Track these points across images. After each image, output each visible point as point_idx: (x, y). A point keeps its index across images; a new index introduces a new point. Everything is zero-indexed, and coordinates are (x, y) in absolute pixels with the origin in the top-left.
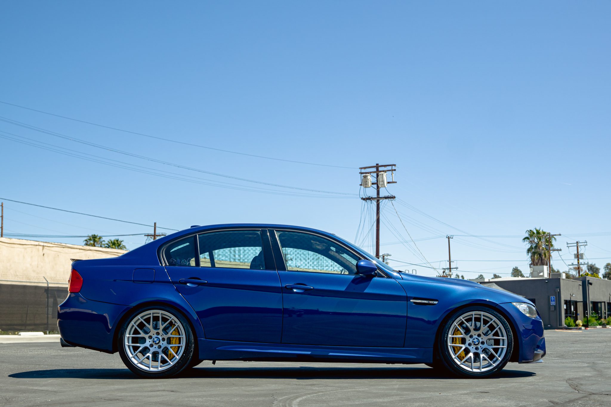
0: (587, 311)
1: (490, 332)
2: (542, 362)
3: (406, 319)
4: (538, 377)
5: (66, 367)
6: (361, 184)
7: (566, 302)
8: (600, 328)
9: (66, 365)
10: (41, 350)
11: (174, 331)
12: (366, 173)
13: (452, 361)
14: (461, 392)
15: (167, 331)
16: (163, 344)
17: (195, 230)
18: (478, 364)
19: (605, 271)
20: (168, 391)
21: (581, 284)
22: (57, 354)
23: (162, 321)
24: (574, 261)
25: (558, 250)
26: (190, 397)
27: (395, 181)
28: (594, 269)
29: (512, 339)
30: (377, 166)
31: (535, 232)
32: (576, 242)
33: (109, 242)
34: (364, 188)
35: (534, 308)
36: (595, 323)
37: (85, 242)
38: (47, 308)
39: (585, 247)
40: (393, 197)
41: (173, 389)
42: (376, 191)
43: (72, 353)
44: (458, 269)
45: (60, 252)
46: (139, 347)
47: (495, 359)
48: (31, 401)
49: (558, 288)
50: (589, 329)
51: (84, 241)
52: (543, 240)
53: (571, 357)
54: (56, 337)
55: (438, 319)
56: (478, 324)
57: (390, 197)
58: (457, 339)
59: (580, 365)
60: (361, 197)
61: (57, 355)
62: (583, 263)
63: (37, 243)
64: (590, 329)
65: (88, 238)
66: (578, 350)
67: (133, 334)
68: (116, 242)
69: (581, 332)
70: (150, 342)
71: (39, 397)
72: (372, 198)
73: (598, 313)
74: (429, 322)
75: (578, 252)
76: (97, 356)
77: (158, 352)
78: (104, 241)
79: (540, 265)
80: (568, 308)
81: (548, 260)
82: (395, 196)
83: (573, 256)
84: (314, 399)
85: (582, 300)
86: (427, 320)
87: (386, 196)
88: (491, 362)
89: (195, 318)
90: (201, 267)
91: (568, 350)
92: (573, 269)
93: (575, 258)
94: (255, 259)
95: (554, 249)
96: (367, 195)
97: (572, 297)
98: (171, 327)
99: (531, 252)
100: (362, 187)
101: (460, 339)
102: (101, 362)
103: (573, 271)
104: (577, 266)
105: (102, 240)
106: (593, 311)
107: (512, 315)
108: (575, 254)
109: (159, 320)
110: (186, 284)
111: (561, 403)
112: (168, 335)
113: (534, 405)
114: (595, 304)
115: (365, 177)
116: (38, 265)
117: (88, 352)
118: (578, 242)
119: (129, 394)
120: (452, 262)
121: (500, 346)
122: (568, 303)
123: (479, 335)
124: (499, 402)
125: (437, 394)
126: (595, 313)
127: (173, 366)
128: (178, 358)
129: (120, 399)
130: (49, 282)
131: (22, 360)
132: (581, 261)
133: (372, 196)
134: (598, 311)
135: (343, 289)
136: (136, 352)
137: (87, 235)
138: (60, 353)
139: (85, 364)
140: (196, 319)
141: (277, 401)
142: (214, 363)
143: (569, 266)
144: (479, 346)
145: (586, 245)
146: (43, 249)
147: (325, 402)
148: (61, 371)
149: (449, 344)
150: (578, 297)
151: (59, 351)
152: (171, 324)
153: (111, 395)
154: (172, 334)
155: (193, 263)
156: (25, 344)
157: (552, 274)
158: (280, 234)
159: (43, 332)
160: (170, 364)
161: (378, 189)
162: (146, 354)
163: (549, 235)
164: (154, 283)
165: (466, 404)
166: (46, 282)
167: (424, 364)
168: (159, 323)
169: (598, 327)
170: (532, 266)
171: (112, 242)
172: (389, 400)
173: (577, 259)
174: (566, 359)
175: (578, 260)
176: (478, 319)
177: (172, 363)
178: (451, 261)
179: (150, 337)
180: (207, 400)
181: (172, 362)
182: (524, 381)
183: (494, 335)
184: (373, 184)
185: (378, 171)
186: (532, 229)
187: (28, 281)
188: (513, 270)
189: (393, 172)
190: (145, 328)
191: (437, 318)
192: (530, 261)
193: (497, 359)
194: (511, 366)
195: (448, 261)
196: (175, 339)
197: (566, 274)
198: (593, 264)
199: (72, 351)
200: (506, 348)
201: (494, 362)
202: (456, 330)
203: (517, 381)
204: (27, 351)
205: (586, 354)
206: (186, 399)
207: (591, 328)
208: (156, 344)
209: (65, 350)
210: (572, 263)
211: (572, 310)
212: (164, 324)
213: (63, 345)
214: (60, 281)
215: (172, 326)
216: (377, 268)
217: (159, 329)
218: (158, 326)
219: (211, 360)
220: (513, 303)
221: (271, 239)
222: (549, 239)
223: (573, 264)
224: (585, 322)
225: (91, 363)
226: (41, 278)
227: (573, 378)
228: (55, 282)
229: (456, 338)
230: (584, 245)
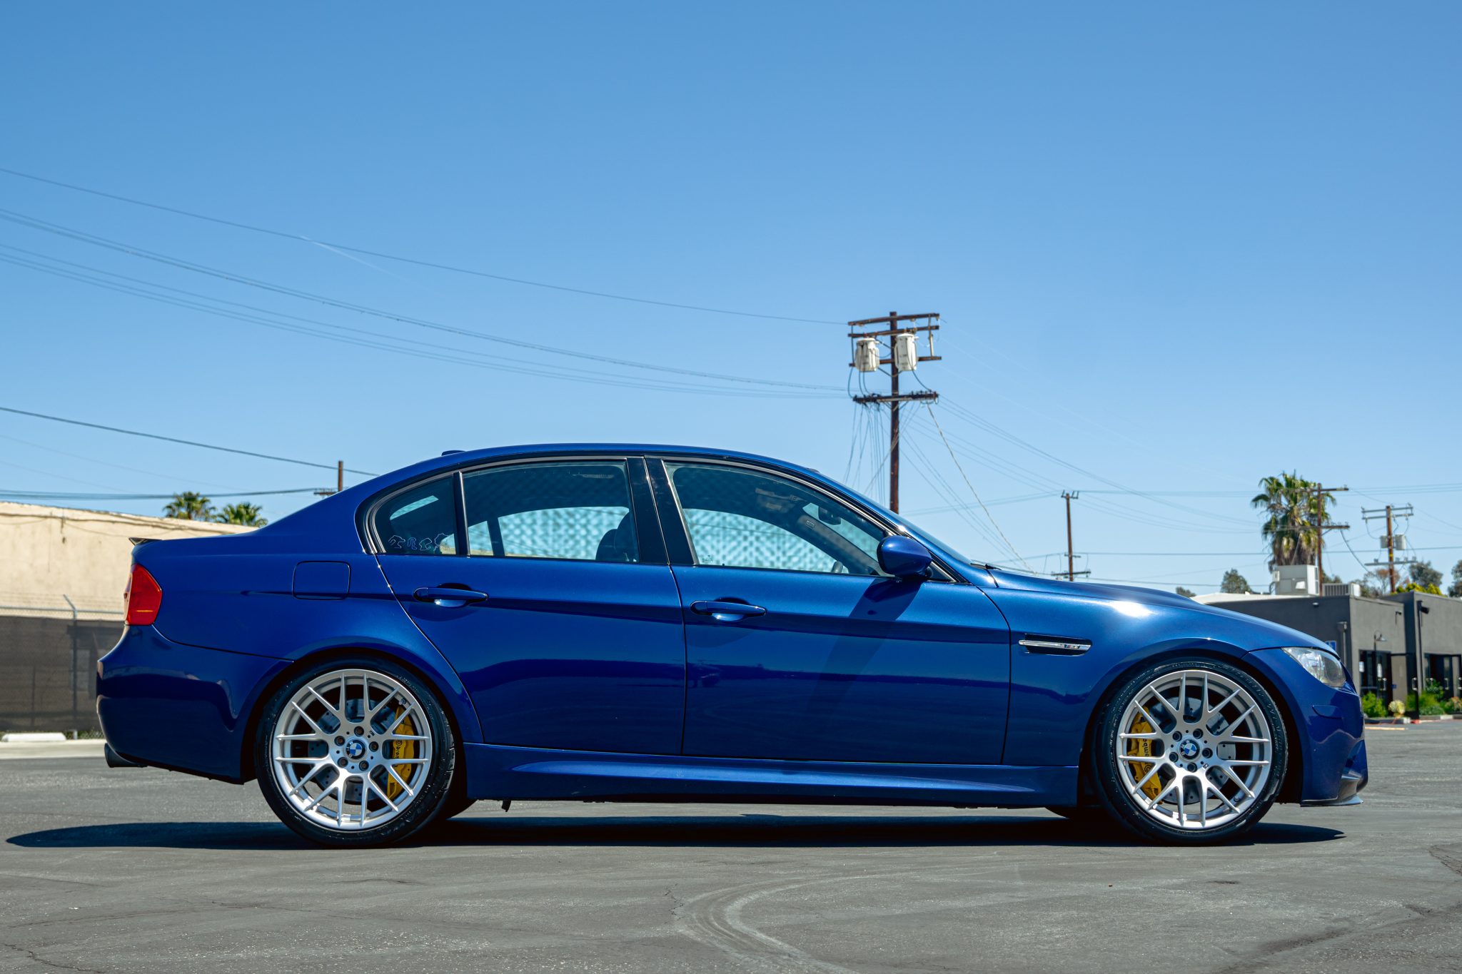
0: (1415, 679)
1: (1225, 723)
2: (1359, 803)
3: (1007, 690)
4: (1350, 841)
5: (121, 819)
6: (851, 362)
7: (1364, 656)
8: (1449, 720)
9: (119, 815)
10: (57, 777)
11: (403, 725)
12: (863, 335)
13: (1130, 801)
14: (1164, 882)
15: (382, 724)
16: (372, 758)
17: (453, 461)
18: (1195, 808)
19: (1456, 581)
20: (390, 881)
21: (1401, 611)
22: (98, 787)
23: (371, 697)
24: (1380, 555)
25: (1340, 527)
26: (451, 898)
27: (938, 355)
28: (1427, 574)
29: (1284, 743)
30: (893, 319)
31: (1283, 482)
32: (1384, 508)
33: (225, 510)
34: (860, 372)
35: (1338, 663)
36: (1435, 709)
37: (166, 512)
38: (72, 674)
39: (1407, 519)
40: (933, 396)
41: (403, 877)
42: (889, 380)
43: (135, 784)
44: (1089, 575)
45: (105, 534)
46: (310, 766)
47: (1238, 796)
48: (27, 910)
49: (1344, 621)
50: (1420, 722)
51: (163, 509)
52: (1303, 503)
53: (1409, 789)
54: (96, 746)
55: (1092, 690)
56: (1195, 703)
57: (924, 394)
58: (1141, 744)
59: (1441, 810)
60: (853, 394)
61: (97, 790)
62: (1402, 560)
63: (46, 511)
64: (1423, 723)
65: (174, 501)
66: (1417, 773)
67: (294, 733)
68: (243, 511)
69: (1403, 729)
70: (338, 752)
71: (48, 900)
72: (879, 397)
73: (1443, 684)
74: (1070, 700)
75: (1389, 533)
76: (199, 792)
77: (359, 780)
78: (214, 508)
79: (1295, 564)
80: (1370, 671)
81: (1316, 552)
82: (937, 392)
83: (1378, 543)
84: (781, 900)
85: (1403, 651)
86: (1064, 695)
87: (915, 394)
88: (1230, 803)
89: (456, 690)
90: (471, 556)
91: (1394, 773)
92: (1375, 574)
93: (1383, 546)
94: (610, 536)
95: (1330, 525)
96: (866, 390)
97: (1378, 643)
98: (392, 715)
99: (1272, 533)
100: (856, 370)
101: (1148, 743)
102: (211, 806)
103: (1375, 578)
104: (1386, 568)
105: (208, 505)
106: (1431, 679)
107: (1284, 680)
108: (1382, 538)
109: (362, 697)
110: (433, 601)
111: (1440, 912)
112: (385, 734)
113: (1371, 917)
114: (1436, 661)
115: (862, 346)
116: (49, 564)
117: (176, 780)
118: (1391, 508)
119: (286, 890)
120: (1075, 557)
121: (1251, 760)
122: (1369, 659)
123: (1198, 733)
124: (1275, 908)
125: (1103, 887)
126: (1437, 682)
127: (398, 815)
128: (412, 793)
129: (264, 904)
130: (77, 607)
131: (6, 803)
132: (1397, 554)
133: (879, 393)
134: (1443, 678)
135: (845, 611)
136: (303, 780)
137: (171, 493)
138: (104, 784)
139: (170, 812)
140: (459, 691)
141: (682, 908)
142: (506, 807)
143: (1367, 567)
144: (1197, 761)
145: (1409, 515)
146: (62, 527)
147: (812, 909)
148: (106, 831)
149: (1121, 756)
150: (1396, 644)
151: (103, 779)
152: (394, 706)
153: (240, 892)
154: (397, 732)
155: (448, 545)
156: (15, 763)
157: (1326, 587)
158: (678, 471)
159: (65, 734)
160: (391, 810)
161: (895, 376)
162: (328, 784)
163: (1320, 490)
164: (348, 598)
165: (1190, 913)
166: (70, 608)
167: (1044, 809)
168: (362, 704)
169: (1444, 717)
170: (1275, 566)
171: (232, 512)
172: (982, 904)
173: (1387, 549)
174: (1397, 795)
175: (1390, 552)
176: (1194, 692)
177: (396, 809)
178: (1073, 554)
179: (340, 741)
180: (496, 905)
181: (396, 805)
182: (1320, 852)
183: (1236, 733)
184: (882, 362)
185: (893, 331)
186: (1275, 476)
187: (24, 605)
188: (1225, 579)
189: (933, 332)
190: (324, 717)
191: (1089, 688)
192: (1271, 555)
193: (1245, 797)
194: (1280, 814)
195: (1065, 555)
196: (404, 745)
197: (1362, 587)
198: (1425, 562)
199: (135, 779)
200: (1270, 765)
201: (1238, 802)
202: (1138, 721)
203: (1302, 852)
204: (21, 779)
205: (1442, 782)
206: (440, 903)
207: (1426, 719)
208: (354, 757)
209: (118, 777)
210: (1376, 560)
211: (1380, 674)
212: (376, 705)
213: (112, 763)
214: (106, 606)
215: (395, 712)
216: (930, 557)
217: (363, 718)
218: (359, 711)
219: (498, 800)
220: (1286, 649)
221: (653, 482)
222: (1317, 498)
223: (1376, 563)
224: (1411, 705)
225: (185, 809)
226: (58, 600)
227: (1443, 844)
228: (93, 609)
229: (1137, 741)
230: (1405, 515)
